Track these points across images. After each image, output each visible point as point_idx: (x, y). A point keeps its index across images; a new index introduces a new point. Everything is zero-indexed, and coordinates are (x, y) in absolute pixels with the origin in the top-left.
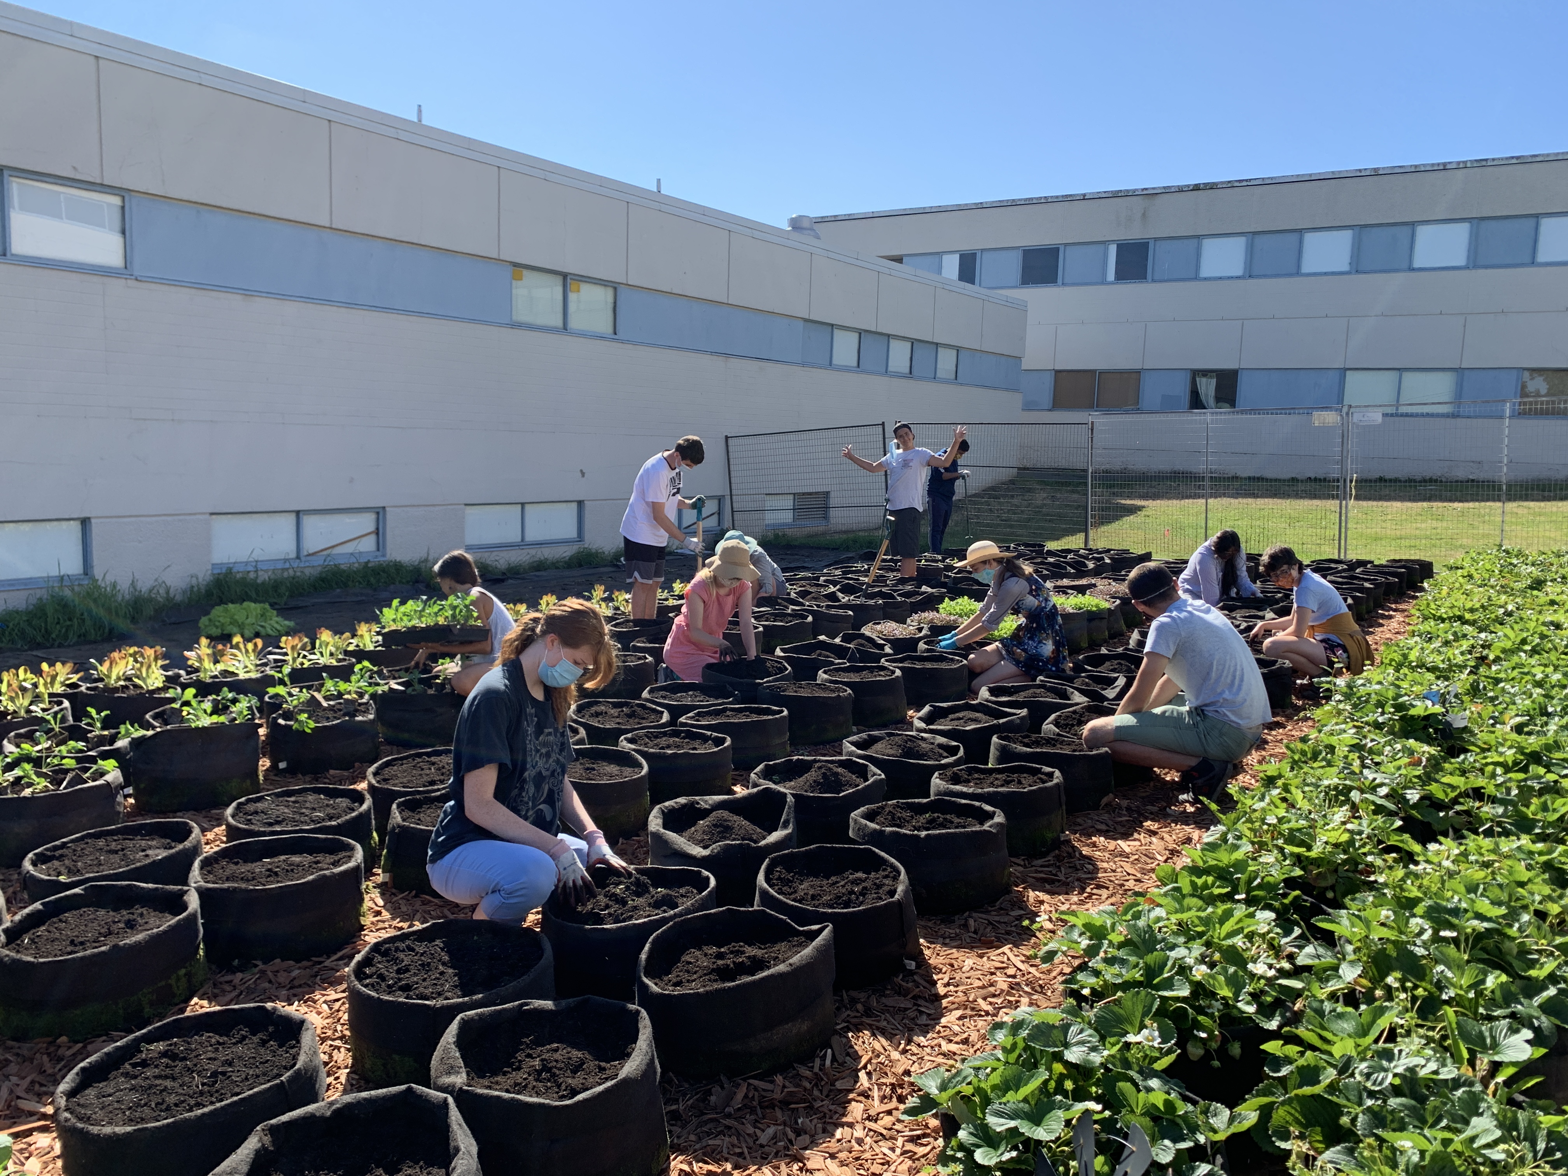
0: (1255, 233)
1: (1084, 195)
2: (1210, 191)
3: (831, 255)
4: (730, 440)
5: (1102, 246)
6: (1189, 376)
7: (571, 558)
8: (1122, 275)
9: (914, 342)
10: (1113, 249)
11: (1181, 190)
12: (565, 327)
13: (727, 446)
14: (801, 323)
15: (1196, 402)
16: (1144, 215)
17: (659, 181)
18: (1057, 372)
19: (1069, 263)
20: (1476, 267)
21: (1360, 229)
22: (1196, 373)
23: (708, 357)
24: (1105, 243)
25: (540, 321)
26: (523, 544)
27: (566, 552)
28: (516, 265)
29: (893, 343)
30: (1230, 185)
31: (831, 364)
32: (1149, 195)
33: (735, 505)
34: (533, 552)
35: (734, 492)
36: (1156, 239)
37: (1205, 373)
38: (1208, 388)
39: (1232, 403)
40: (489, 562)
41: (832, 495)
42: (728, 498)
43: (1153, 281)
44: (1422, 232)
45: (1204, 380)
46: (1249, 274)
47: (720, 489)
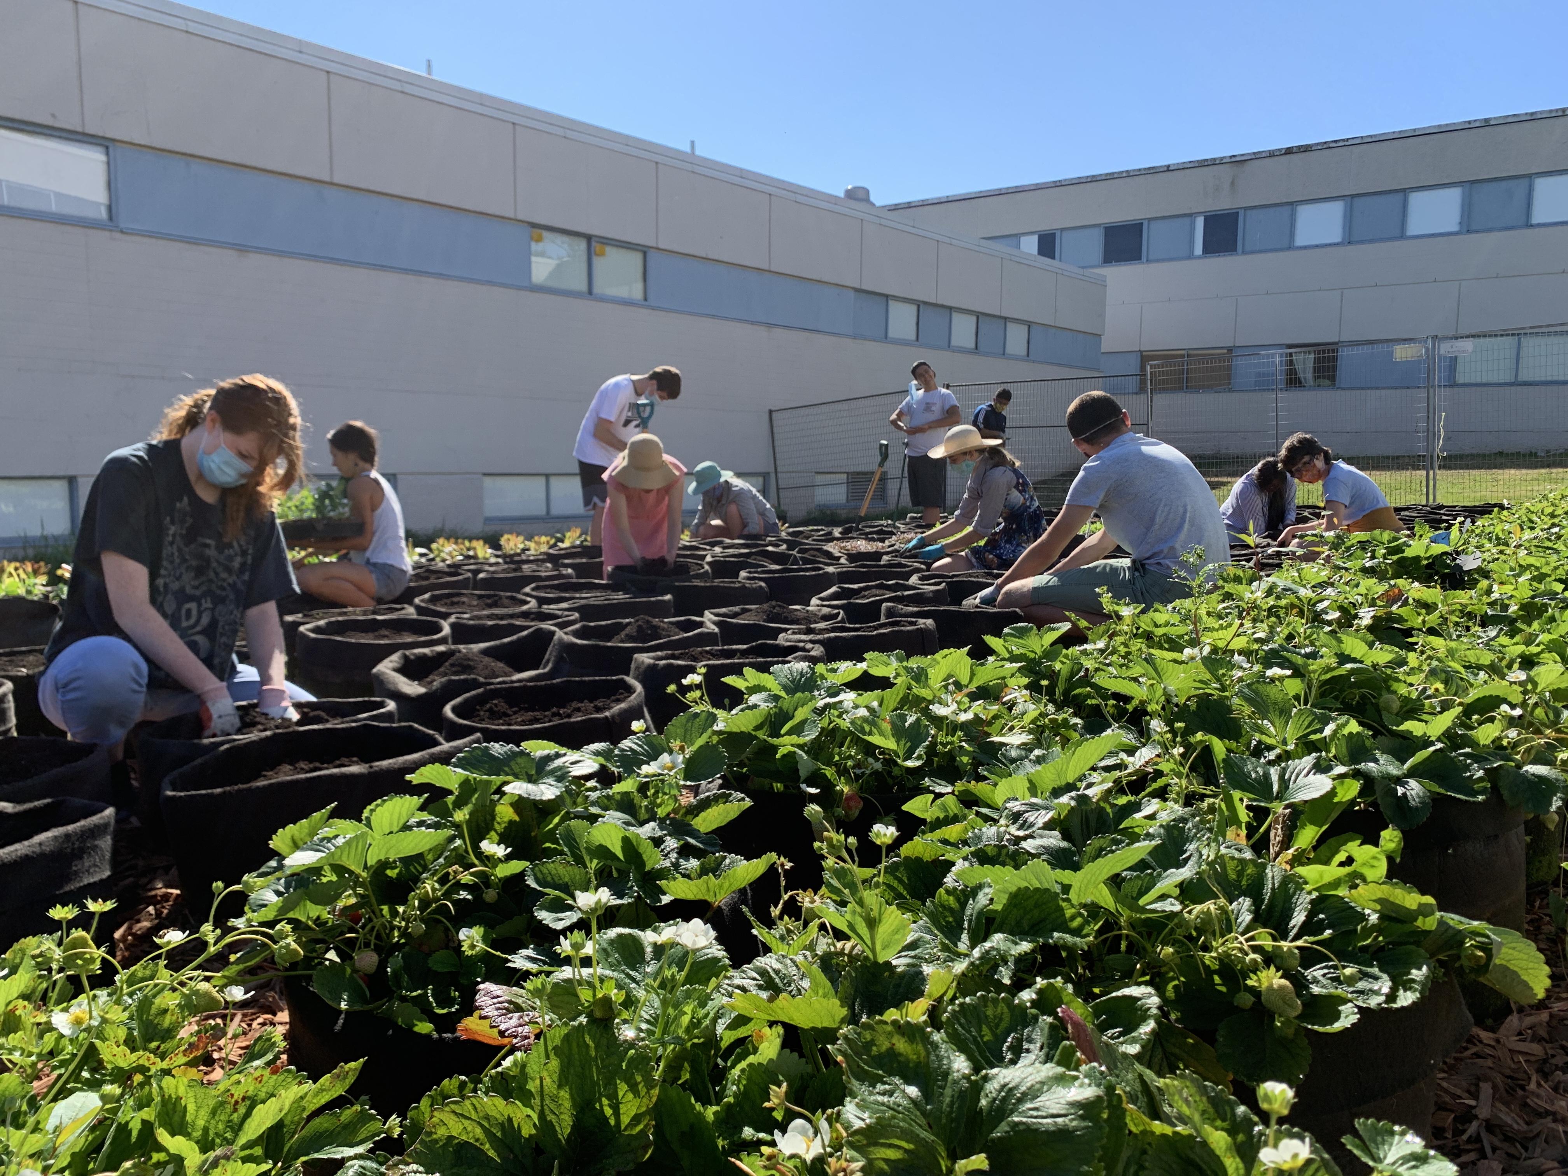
0: (1353, 196)
1: (1168, 166)
2: (1303, 154)
3: (883, 222)
4: (774, 415)
5: (1187, 220)
6: (1285, 349)
8: (1210, 248)
9: (979, 316)
10: (1200, 222)
11: (1272, 154)
12: (590, 292)
13: (771, 420)
14: (852, 293)
15: (1293, 381)
16: (1233, 183)
17: (693, 143)
18: (1144, 353)
19: (1153, 239)
21: (1471, 185)
22: (1292, 348)
23: (749, 326)
24: (1191, 216)
25: (563, 285)
26: (548, 517)
28: (535, 226)
29: (957, 318)
30: (1326, 146)
31: (886, 337)
32: (1238, 162)
33: (781, 482)
34: (558, 525)
35: (779, 469)
36: (1246, 208)
37: (1302, 347)
38: (1305, 364)
39: (1333, 379)
42: (773, 476)
43: (1244, 253)
44: (1540, 184)
45: (1302, 355)
46: (1349, 240)
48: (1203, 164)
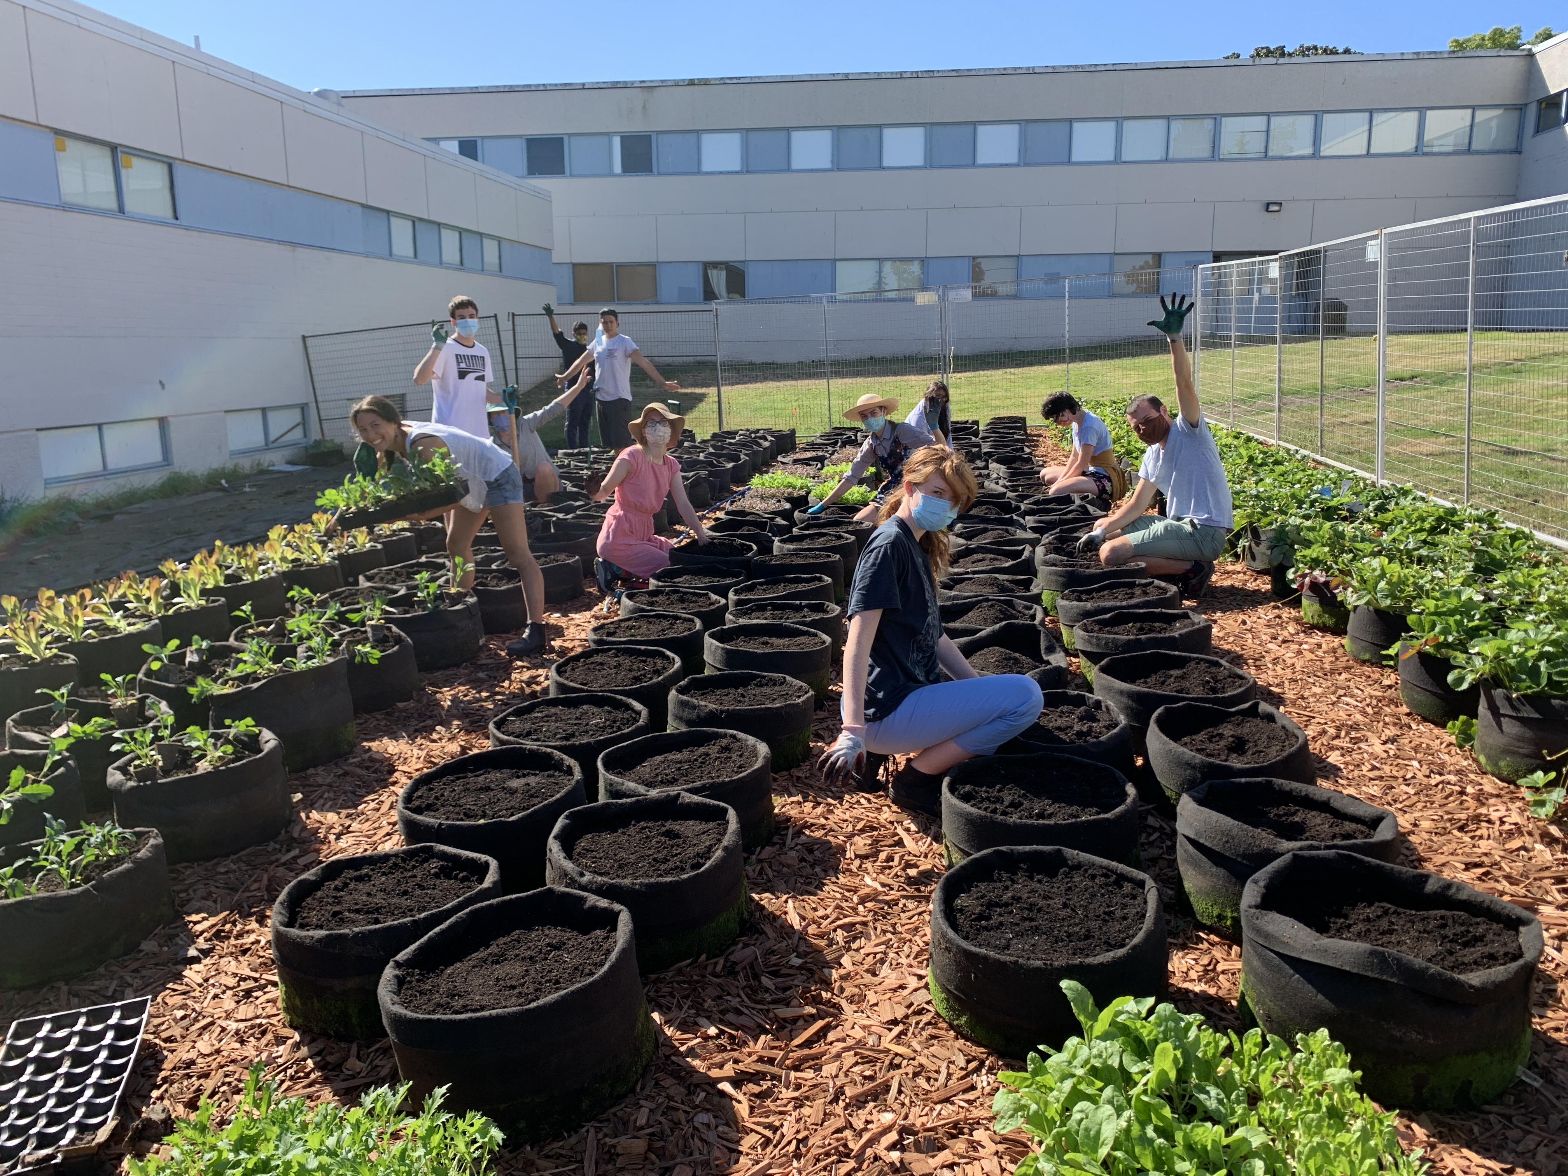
0: (747, 130)
1: (582, 84)
2: (704, 87)
3: (381, 135)
4: (309, 342)
5: (606, 138)
6: (701, 267)
7: (163, 485)
8: (629, 167)
9: (461, 231)
10: (617, 141)
11: (677, 84)
12: (121, 210)
13: (306, 348)
14: (359, 209)
15: (709, 295)
16: (644, 107)
17: (197, 38)
18: (575, 265)
19: (573, 153)
20: (932, 167)
21: (838, 130)
22: (707, 266)
23: (275, 246)
24: (608, 135)
25: (92, 203)
26: (106, 473)
27: (153, 480)
28: (58, 132)
29: (445, 232)
30: (723, 82)
31: (391, 254)
32: (648, 87)
33: (322, 414)
34: (121, 481)
35: (319, 399)
36: (658, 133)
37: (715, 265)
38: (719, 279)
39: (743, 295)
40: (74, 497)
41: (408, 397)
42: (313, 406)
43: (659, 174)
44: (889, 134)
45: (715, 272)
46: (747, 169)
47: (303, 396)
48: (615, 86)
